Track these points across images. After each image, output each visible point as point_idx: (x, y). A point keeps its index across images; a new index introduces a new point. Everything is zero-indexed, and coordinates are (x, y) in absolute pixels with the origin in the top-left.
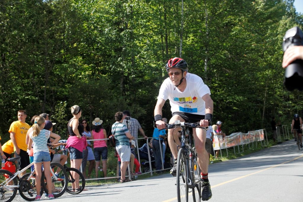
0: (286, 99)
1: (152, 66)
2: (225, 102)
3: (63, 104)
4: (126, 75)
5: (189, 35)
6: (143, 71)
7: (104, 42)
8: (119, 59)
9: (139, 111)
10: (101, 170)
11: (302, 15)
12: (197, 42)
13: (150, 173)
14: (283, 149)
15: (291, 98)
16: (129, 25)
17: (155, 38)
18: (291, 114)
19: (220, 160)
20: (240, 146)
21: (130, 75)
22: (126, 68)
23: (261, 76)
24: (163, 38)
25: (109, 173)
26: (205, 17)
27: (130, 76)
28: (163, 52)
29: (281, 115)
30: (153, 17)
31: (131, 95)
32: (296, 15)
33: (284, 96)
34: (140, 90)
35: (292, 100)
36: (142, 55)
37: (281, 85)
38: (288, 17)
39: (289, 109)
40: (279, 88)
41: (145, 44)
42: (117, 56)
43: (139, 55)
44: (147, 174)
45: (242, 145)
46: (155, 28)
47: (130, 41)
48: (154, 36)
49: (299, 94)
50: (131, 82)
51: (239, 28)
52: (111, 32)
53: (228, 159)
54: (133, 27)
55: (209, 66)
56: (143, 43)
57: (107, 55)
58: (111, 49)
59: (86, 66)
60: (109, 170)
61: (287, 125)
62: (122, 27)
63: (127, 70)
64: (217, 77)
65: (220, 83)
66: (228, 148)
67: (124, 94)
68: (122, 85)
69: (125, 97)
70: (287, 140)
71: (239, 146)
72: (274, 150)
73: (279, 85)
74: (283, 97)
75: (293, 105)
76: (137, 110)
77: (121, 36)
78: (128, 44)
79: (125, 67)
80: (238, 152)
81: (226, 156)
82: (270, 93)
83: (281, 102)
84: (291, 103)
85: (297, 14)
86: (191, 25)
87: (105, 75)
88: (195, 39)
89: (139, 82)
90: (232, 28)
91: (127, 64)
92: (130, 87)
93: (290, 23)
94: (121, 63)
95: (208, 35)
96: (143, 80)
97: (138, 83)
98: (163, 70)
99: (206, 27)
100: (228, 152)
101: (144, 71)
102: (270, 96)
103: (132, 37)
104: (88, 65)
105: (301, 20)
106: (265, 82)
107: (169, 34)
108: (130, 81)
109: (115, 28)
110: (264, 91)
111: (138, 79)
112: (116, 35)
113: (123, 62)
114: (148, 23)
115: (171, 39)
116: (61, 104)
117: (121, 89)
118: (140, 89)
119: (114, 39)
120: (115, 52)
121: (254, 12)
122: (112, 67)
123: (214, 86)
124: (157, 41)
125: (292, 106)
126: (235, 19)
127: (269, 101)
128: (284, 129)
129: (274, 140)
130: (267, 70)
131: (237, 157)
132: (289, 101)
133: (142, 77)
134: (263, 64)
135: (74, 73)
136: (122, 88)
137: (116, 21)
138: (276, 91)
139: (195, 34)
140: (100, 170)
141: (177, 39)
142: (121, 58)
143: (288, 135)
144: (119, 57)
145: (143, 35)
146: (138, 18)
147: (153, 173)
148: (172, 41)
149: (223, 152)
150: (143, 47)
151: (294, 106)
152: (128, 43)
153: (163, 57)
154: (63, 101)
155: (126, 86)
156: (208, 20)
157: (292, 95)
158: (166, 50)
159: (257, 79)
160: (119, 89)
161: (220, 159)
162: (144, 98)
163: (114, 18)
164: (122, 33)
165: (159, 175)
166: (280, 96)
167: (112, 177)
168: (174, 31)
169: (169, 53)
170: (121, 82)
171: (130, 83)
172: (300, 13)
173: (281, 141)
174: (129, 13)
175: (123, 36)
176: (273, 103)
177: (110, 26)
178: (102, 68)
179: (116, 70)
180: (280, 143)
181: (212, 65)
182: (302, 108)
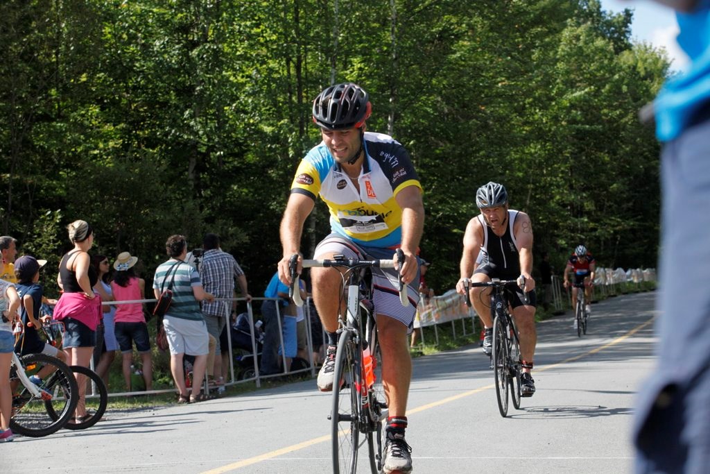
0: (575, 210)
1: (265, 131)
2: (434, 216)
3: (53, 217)
4: (203, 149)
5: (352, 59)
6: (244, 143)
7: (152, 72)
8: (187, 112)
9: (232, 235)
10: (137, 373)
11: (614, 17)
12: (369, 76)
13: (255, 381)
14: (565, 328)
15: (587, 208)
16: (210, 33)
17: (272, 64)
19: (418, 353)
20: (467, 320)
21: (213, 151)
22: (203, 135)
23: (517, 156)
24: (292, 64)
25: (160, 380)
26: (390, 19)
27: (211, 153)
28: (290, 97)
29: (561, 249)
30: (267, 15)
31: (214, 196)
32: (601, 17)
33: (571, 204)
34: (235, 188)
35: (589, 214)
36: (242, 104)
37: (564, 179)
38: (584, 22)
39: (582, 237)
40: (558, 186)
41: (249, 79)
42: (182, 106)
43: (234, 105)
44: (248, 382)
45: (471, 318)
46: (273, 42)
47: (212, 70)
48: (270, 61)
49: (606, 200)
50: (213, 167)
51: (469, 43)
52: (169, 49)
53: (439, 349)
54: (220, 37)
55: (397, 131)
56: (243, 77)
57: (158, 102)
58: (167, 89)
59: (109, 128)
60: (159, 374)
62: (196, 39)
63: (206, 140)
64: (417, 159)
65: (422, 171)
66: (438, 325)
67: (198, 195)
68: (193, 172)
69: (199, 201)
71: (465, 319)
72: (545, 330)
73: (561, 178)
74: (569, 208)
75: (592, 225)
76: (227, 232)
77: (193, 58)
78: (209, 78)
79: (201, 132)
80: (463, 334)
81: (433, 343)
82: (537, 196)
83: (565, 218)
84: (587, 222)
85: (603, 15)
86: (358, 35)
87: (153, 149)
88: (366, 68)
89: (234, 167)
90: (452, 44)
91: (205, 125)
92: (212, 180)
93: (588, 36)
94: (192, 123)
95: (396, 59)
96: (243, 163)
97: (229, 170)
98: (290, 140)
99: (393, 41)
100: (439, 333)
101: (245, 141)
103: (217, 61)
104: (114, 126)
105: (613, 29)
106: (526, 172)
107: (305, 56)
108: (213, 165)
109: (179, 40)
110: (524, 193)
111: (230, 160)
112: (180, 57)
113: (195, 121)
114: (255, 30)
115: (309, 67)
116: (49, 215)
117: (191, 183)
118: (235, 185)
119: (176, 67)
120: (177, 95)
121: (503, 8)
122: (170, 131)
124: (277, 72)
125: (590, 227)
126: (459, 24)
127: (536, 217)
129: (546, 307)
130: (532, 145)
131: (459, 345)
132: (582, 216)
133: (240, 155)
134: (523, 130)
135: (80, 144)
136: (192, 180)
137: (180, 23)
138: (553, 192)
139: (365, 57)
140: (134, 372)
141: (324, 68)
142: (192, 111)
144: (187, 108)
145: (244, 57)
146: (232, 17)
147: (262, 380)
148: (311, 73)
149: (427, 333)
150: (243, 85)
151: (594, 229)
152: (208, 76)
153: (291, 111)
154: (53, 210)
155: (203, 177)
156: (396, 24)
157: (589, 203)
158: (297, 93)
159: (509, 165)
160: (185, 183)
161: (420, 350)
162: (245, 205)
163: (176, 15)
164: (193, 52)
165: (276, 387)
166: (561, 204)
167: (165, 389)
168: (317, 49)
169: (304, 101)
170: (192, 168)
171: (213, 169)
172: (612, 13)
173: (562, 309)
174: (211, 6)
175: (197, 59)
176: (544, 221)
177: (165, 35)
178: (147, 132)
179: (180, 139)
180: (559, 314)
181: (405, 129)
182: (612, 232)
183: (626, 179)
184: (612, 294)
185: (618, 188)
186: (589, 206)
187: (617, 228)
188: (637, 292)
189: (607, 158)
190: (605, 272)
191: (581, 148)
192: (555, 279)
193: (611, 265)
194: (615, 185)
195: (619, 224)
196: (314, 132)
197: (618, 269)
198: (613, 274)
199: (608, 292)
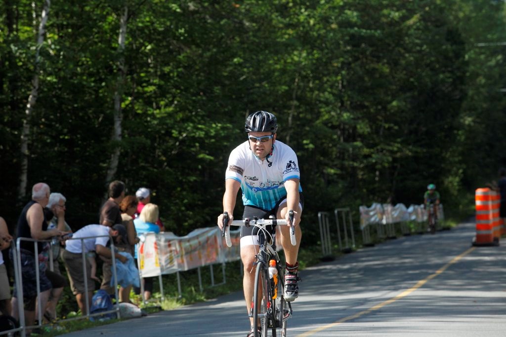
0: (346, 133)
2: (176, 139)
15: (360, 131)
18: (360, 177)
19: (156, 307)
20: (217, 266)
23: (278, 66)
29: (330, 181)
33: (342, 125)
35: (363, 137)
37: (334, 95)
39: (355, 164)
45: (220, 264)
53: (182, 303)
55: (131, 33)
61: (348, 209)
64: (155, 68)
65: (162, 83)
66: (182, 273)
70: (349, 251)
71: (214, 266)
73: (330, 93)
75: (366, 151)
80: (209, 283)
81: (175, 295)
82: (301, 115)
84: (361, 147)
100: (182, 282)
102: (304, 125)
106: (289, 86)
110: (286, 111)
123: (146, 92)
125: (363, 153)
127: (300, 140)
128: (341, 218)
130: (296, 53)
131: (207, 298)
132: (355, 140)
134: (285, 34)
138: (322, 110)
143: (350, 236)
151: (368, 156)
157: (362, 124)
159: (268, 76)
161: (158, 304)
166: (330, 125)
173: (330, 253)
176: (311, 146)
180: (328, 260)
181: (141, 30)
182: (390, 159)
183: (408, 94)
184: (391, 236)
185: (398, 107)
186: (363, 128)
187: (398, 155)
188: (421, 233)
189: (386, 70)
190: (383, 207)
191: (355, 56)
192: (323, 217)
193: (389, 200)
194: (394, 103)
195: (400, 150)
196: (27, 31)
197: (398, 206)
198: (392, 210)
199: (385, 233)
